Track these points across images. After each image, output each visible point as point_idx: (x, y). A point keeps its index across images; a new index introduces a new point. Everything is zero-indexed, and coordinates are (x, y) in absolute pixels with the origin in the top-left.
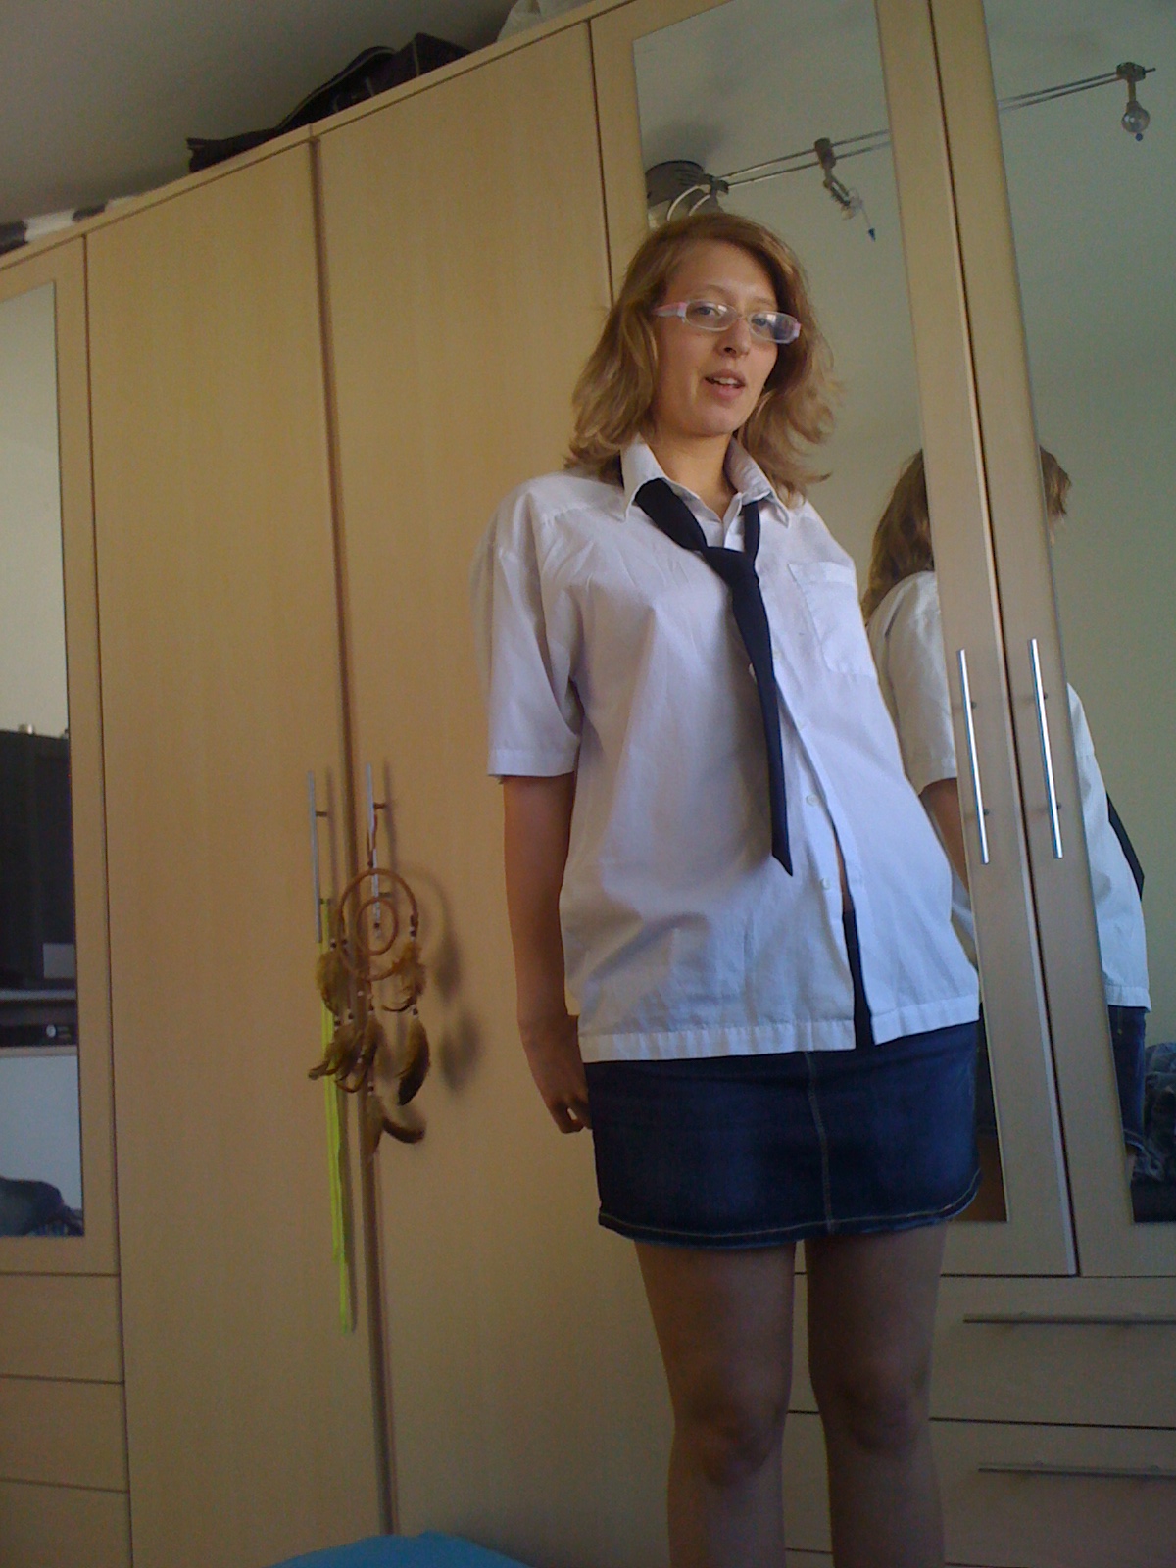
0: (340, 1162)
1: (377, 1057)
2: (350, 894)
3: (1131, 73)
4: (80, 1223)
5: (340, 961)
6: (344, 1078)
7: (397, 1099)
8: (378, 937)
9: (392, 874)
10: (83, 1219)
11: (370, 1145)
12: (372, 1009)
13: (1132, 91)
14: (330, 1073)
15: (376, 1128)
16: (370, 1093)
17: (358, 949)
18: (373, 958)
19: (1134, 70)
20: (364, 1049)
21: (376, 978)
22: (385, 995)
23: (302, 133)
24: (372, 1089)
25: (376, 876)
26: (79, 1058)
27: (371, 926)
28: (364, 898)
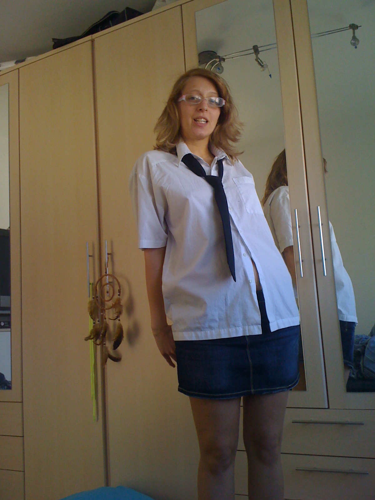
0: (94, 367)
1: (107, 334)
2: (99, 282)
3: (354, 27)
4: (10, 385)
5: (95, 303)
6: (96, 340)
7: (113, 348)
8: (108, 296)
9: (113, 276)
10: (11, 384)
11: (104, 362)
12: (105, 319)
13: (354, 33)
14: (91, 339)
15: (106, 357)
16: (104, 346)
17: (101, 300)
18: (106, 302)
19: (355, 26)
20: (102, 332)
21: (107, 309)
22: (110, 314)
23: (89, 38)
24: (105, 344)
25: (108, 276)
26: (11, 333)
27: (106, 292)
28: (103, 283)
